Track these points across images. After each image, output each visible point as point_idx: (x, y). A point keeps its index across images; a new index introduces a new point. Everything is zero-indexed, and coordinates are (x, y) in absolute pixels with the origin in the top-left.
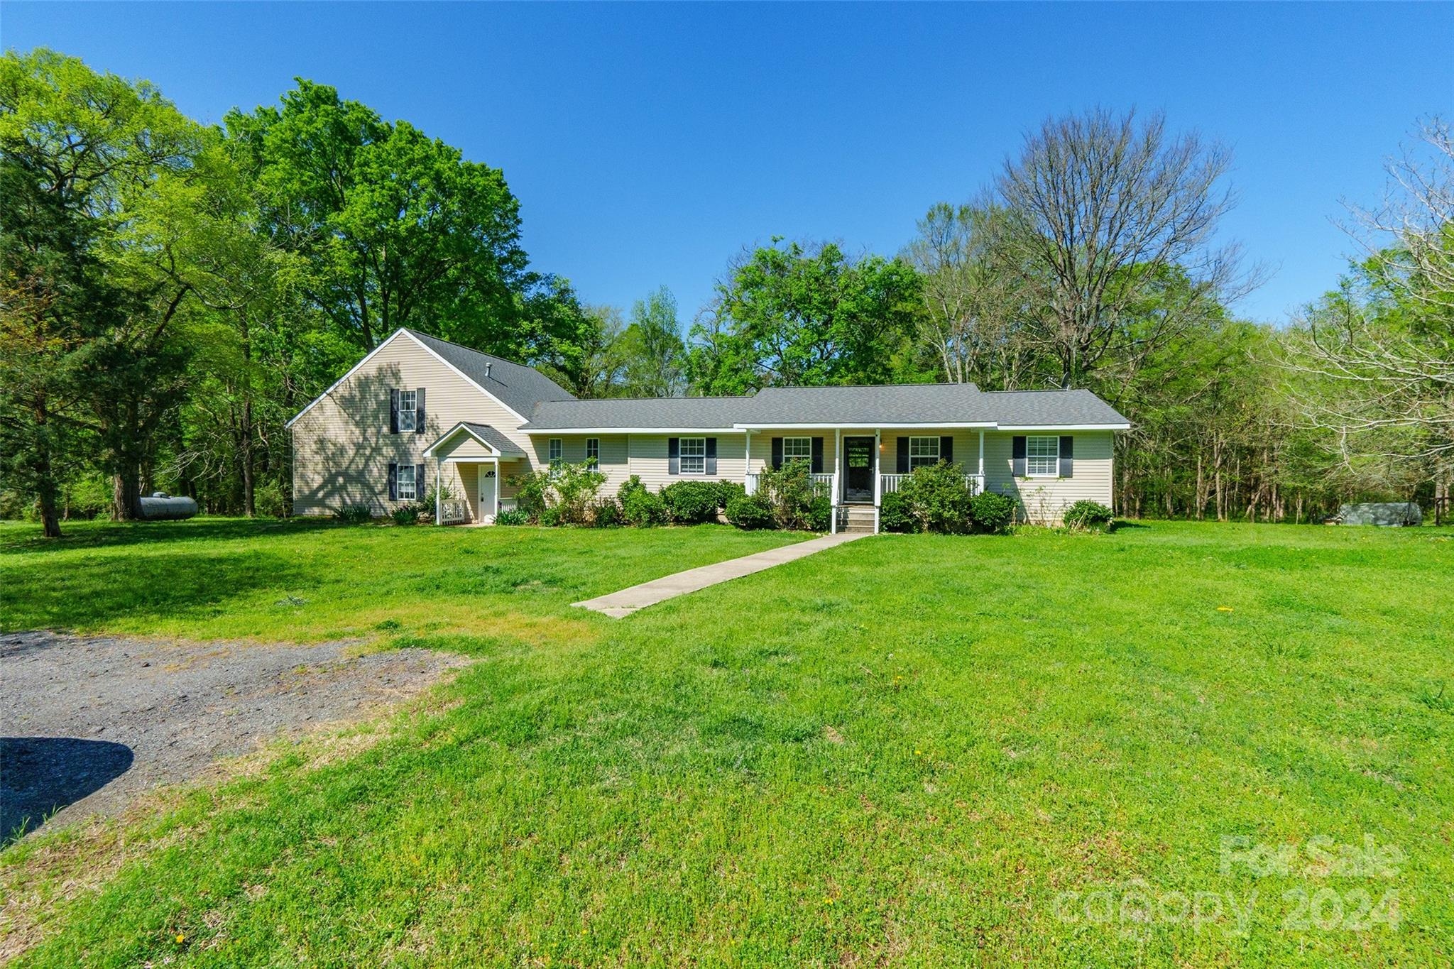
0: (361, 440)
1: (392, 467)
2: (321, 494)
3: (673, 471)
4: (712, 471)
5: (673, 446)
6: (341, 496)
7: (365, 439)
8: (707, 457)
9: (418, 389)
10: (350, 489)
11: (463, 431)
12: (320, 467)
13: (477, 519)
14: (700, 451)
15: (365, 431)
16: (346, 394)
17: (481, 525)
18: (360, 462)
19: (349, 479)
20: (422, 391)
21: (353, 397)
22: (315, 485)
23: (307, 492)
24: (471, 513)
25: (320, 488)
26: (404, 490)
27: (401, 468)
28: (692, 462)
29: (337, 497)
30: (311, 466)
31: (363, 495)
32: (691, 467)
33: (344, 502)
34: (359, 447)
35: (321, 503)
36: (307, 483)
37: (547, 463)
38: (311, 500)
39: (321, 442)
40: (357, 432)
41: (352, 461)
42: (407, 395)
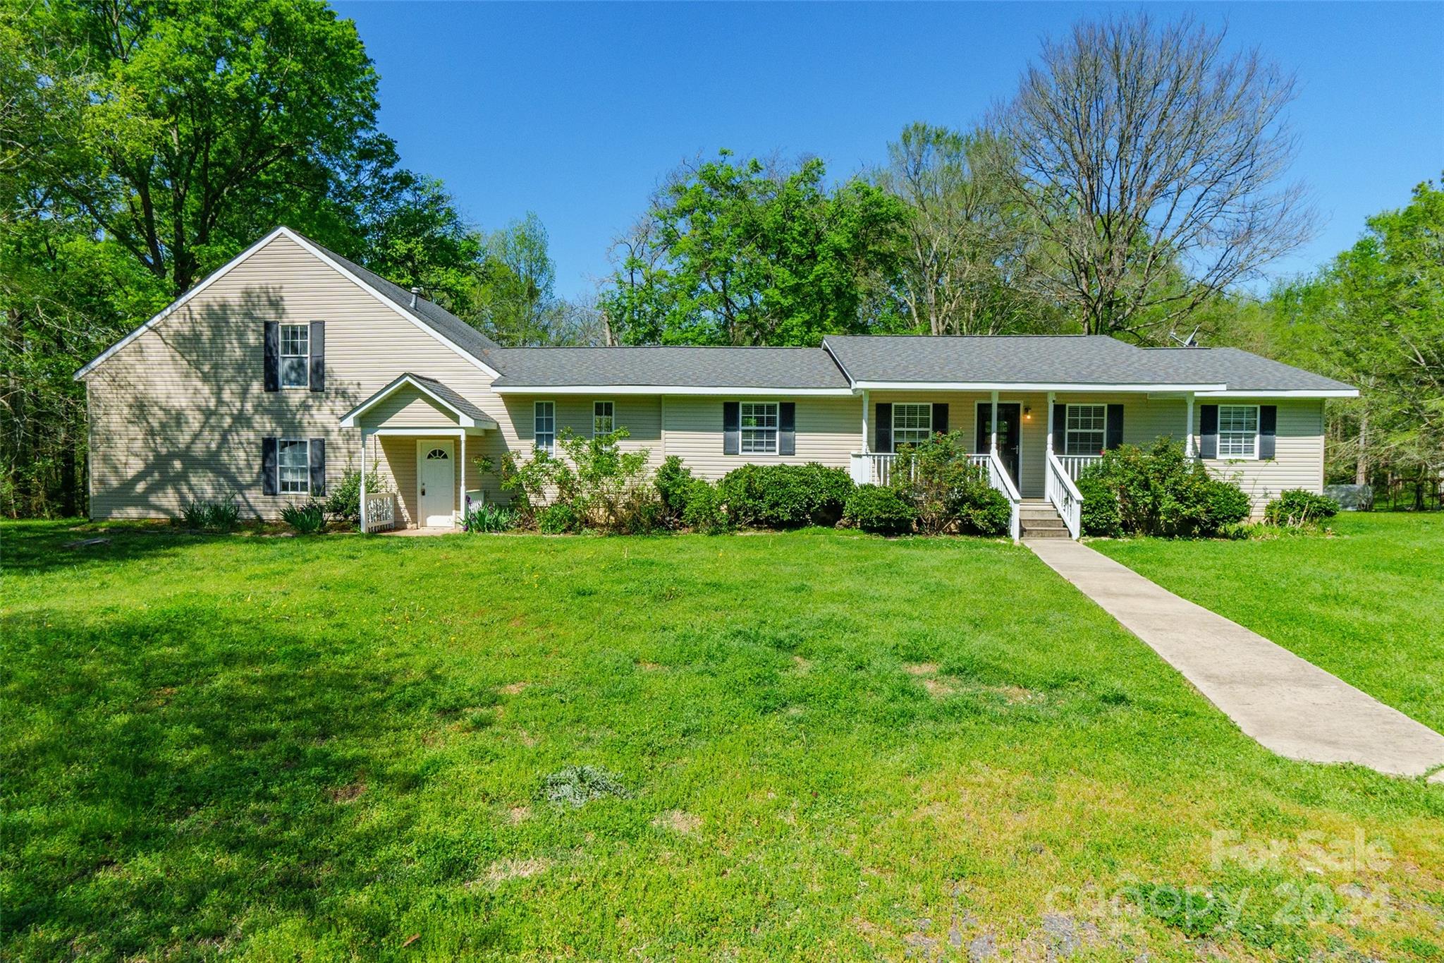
0: (212, 403)
1: (269, 446)
2: (140, 487)
3: (729, 449)
4: (788, 449)
5: (731, 412)
6: (178, 491)
7: (220, 402)
8: (782, 430)
9: (312, 323)
10: (194, 480)
11: (409, 385)
12: (138, 445)
13: (415, 521)
14: (771, 422)
15: (220, 389)
16: (186, 330)
17: (422, 532)
18: (212, 440)
19: (192, 463)
20: (319, 326)
21: (197, 337)
22: (130, 473)
23: (114, 483)
24: (406, 514)
25: (139, 477)
26: (289, 478)
27: (285, 445)
28: (761, 438)
29: (170, 491)
30: (121, 443)
31: (218, 488)
32: (756, 444)
33: (183, 500)
34: (208, 413)
35: (142, 501)
36: (115, 469)
37: (530, 438)
38: (124, 494)
39: (140, 408)
40: (206, 390)
41: (196, 436)
42: (294, 332)
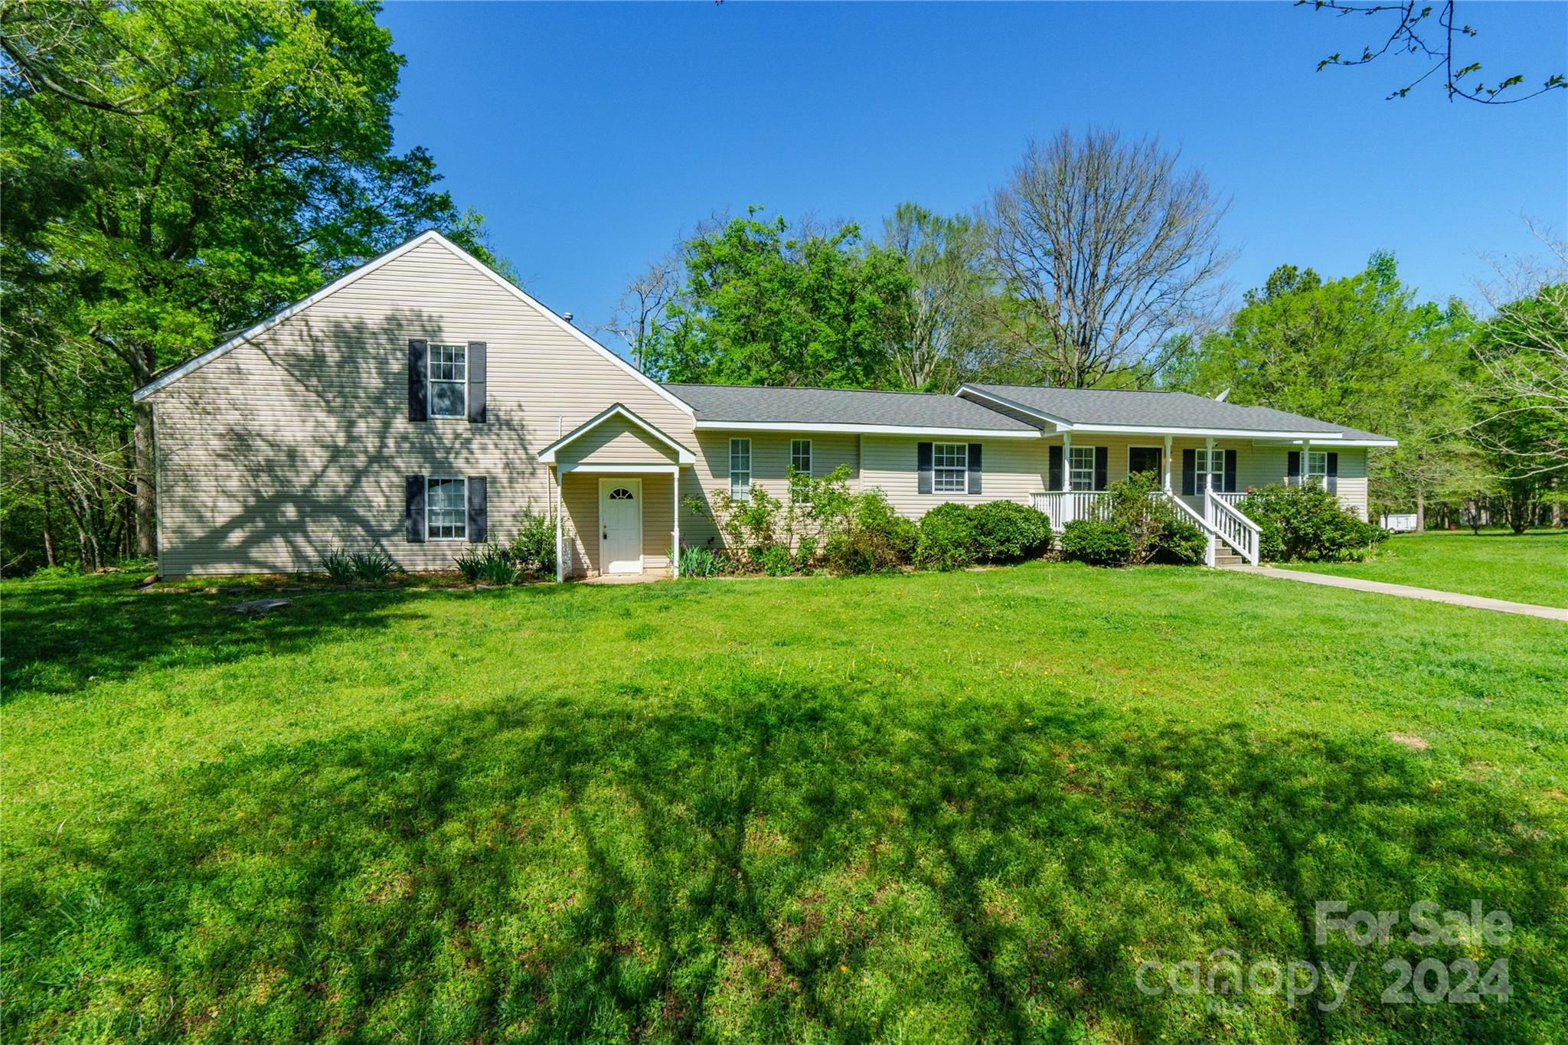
0: (341, 440)
1: (414, 488)
2: (236, 537)
3: (924, 489)
4: (975, 489)
5: (925, 453)
6: (289, 542)
7: (351, 438)
8: (970, 470)
9: (471, 344)
10: (311, 527)
12: (233, 484)
13: (596, 567)
14: (961, 462)
15: (351, 424)
16: (303, 349)
17: (604, 579)
18: (337, 479)
19: (311, 506)
20: (479, 349)
21: (320, 359)
22: (221, 520)
23: (198, 533)
24: (586, 560)
25: (235, 523)
26: (440, 523)
27: (433, 483)
28: (950, 476)
29: (279, 541)
30: (207, 484)
31: (346, 538)
32: (947, 483)
33: (298, 555)
34: (334, 451)
35: (240, 554)
36: (201, 518)
37: (726, 477)
38: (209, 547)
39: (240, 442)
40: (332, 422)
41: (318, 477)
42: (452, 355)
